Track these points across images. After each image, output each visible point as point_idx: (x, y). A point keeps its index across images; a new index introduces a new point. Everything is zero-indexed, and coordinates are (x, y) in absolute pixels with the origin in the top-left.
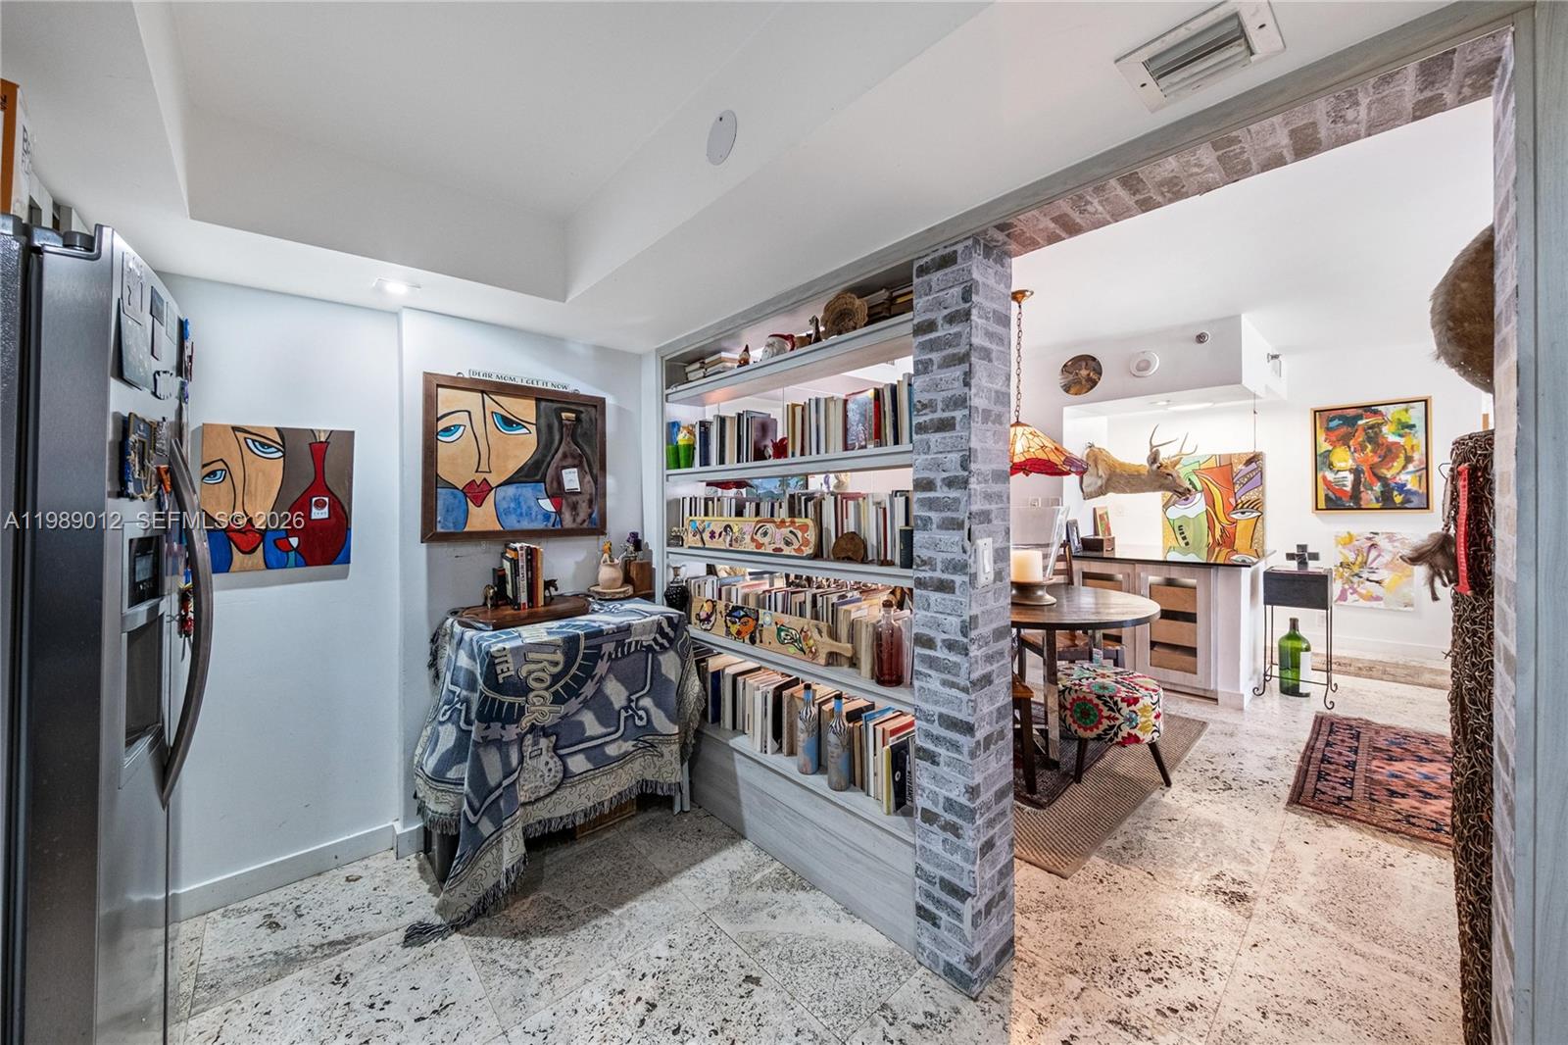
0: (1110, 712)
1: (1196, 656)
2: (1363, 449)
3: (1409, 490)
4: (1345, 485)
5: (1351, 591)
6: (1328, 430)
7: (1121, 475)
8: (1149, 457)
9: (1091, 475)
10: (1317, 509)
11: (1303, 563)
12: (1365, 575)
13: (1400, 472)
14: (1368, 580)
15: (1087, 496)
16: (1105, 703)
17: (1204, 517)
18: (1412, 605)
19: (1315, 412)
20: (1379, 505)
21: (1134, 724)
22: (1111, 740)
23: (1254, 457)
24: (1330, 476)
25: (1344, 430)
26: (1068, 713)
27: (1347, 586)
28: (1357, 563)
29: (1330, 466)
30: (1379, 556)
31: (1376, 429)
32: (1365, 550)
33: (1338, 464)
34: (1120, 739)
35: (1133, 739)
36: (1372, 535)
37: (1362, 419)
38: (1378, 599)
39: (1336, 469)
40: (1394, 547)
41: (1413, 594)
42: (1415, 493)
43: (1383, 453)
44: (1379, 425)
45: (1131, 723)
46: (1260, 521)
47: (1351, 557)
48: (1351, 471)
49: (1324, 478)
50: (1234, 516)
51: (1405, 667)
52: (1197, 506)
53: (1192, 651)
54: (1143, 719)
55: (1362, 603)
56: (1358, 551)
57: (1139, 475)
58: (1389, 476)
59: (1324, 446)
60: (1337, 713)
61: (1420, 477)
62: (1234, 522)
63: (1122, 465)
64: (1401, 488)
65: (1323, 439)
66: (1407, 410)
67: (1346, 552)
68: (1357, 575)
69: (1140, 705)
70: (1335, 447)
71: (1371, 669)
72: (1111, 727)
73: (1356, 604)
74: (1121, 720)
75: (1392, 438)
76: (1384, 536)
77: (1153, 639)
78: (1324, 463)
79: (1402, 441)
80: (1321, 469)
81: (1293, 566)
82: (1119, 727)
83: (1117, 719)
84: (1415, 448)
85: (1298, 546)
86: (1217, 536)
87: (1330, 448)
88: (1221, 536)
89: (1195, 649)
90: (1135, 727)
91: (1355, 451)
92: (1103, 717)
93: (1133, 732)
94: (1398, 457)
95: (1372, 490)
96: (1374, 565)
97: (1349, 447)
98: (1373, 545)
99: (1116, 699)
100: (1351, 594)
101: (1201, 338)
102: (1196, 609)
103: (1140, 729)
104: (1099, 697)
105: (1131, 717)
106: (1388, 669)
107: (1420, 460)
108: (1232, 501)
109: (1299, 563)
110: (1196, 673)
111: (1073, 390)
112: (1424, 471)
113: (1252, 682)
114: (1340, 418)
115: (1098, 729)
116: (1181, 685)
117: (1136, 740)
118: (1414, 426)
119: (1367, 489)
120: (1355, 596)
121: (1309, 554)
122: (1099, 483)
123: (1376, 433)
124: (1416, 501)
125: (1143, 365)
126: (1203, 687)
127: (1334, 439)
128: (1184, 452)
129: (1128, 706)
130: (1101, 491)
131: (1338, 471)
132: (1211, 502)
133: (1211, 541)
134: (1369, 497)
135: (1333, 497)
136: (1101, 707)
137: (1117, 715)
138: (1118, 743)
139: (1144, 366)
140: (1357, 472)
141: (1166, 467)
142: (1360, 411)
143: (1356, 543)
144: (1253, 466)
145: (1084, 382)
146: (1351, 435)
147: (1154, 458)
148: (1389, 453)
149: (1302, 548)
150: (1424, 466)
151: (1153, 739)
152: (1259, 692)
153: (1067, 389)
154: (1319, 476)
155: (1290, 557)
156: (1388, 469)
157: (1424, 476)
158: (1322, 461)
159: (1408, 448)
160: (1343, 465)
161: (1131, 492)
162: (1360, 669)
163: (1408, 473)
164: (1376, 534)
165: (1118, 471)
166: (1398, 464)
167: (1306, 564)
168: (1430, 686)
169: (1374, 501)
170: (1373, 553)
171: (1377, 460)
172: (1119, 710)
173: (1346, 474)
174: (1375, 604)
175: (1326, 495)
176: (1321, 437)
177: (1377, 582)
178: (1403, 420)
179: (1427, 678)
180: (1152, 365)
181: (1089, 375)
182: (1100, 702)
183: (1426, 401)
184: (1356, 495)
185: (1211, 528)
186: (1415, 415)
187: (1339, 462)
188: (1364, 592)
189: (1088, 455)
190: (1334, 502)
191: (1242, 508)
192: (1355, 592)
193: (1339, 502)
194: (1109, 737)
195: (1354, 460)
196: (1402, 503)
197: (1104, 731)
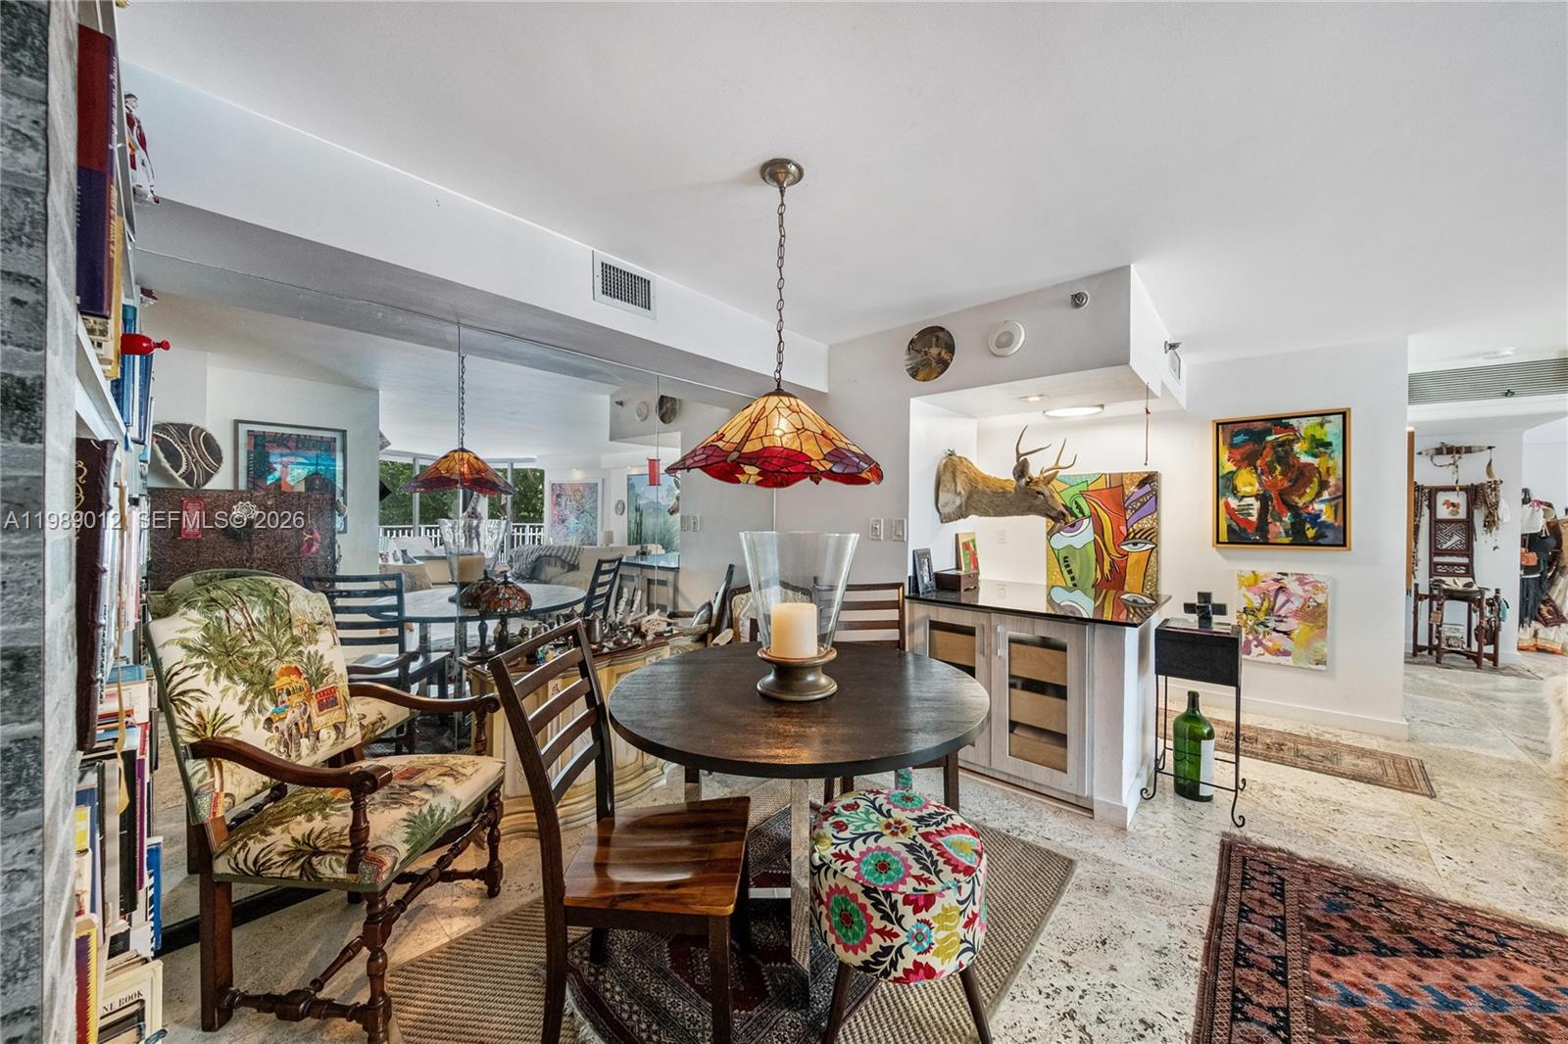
0: (885, 923)
1: (1066, 747)
2: (1272, 471)
3: (1324, 522)
4: (1250, 515)
5: (1255, 643)
6: (1232, 446)
7: (984, 492)
8: (1015, 468)
9: (948, 491)
10: (1218, 542)
11: (1205, 619)
12: (1272, 624)
13: (1314, 499)
14: (1275, 630)
15: (946, 519)
16: (877, 904)
17: (1091, 548)
18: (1325, 663)
19: (1218, 424)
20: (1287, 540)
21: (926, 945)
22: (885, 973)
23: (1146, 478)
24: (1234, 503)
25: (1250, 446)
26: (823, 908)
27: (1251, 637)
28: (1263, 609)
29: (1234, 491)
30: (1287, 601)
31: (1287, 447)
32: (1272, 594)
33: (1244, 489)
34: (900, 973)
35: (921, 971)
36: (1280, 576)
37: (1271, 435)
38: (1286, 653)
39: (1240, 494)
40: (1305, 591)
41: (1325, 650)
42: (1329, 526)
43: (1294, 477)
44: (1290, 443)
45: (919, 942)
46: (1154, 554)
47: (1256, 602)
48: (1257, 497)
49: (1227, 505)
50: (1124, 547)
51: (1321, 744)
52: (1085, 535)
53: (1061, 739)
54: (942, 934)
55: (1268, 657)
56: (1264, 596)
57: (1005, 492)
58: (1300, 505)
59: (1228, 467)
60: (1249, 835)
61: (1336, 506)
62: (1126, 555)
63: (985, 479)
64: (1315, 518)
65: (1227, 457)
66: (1322, 425)
67: (1250, 595)
68: (1262, 623)
69: (936, 910)
70: (1239, 468)
71: (1280, 746)
72: (886, 951)
73: (1261, 659)
74: (903, 938)
75: (1305, 459)
76: (1295, 577)
77: (1014, 719)
78: (1226, 487)
79: (1315, 461)
80: (1224, 495)
81: (1192, 621)
82: (899, 950)
83: (896, 935)
84: (1331, 471)
85: (1200, 594)
86: (1106, 571)
87: (1234, 469)
88: (1110, 571)
89: (1065, 736)
90: (926, 951)
91: (1262, 474)
92: (872, 930)
93: (923, 959)
94: (1312, 482)
95: (1281, 521)
96: (1282, 612)
97: (1256, 469)
98: (1281, 588)
99: (895, 896)
100: (1256, 646)
101: (1077, 300)
102: (1066, 680)
103: (937, 954)
104: (868, 891)
105: (920, 932)
106: (1300, 747)
107: (1336, 486)
108: (1123, 529)
109: (1200, 618)
110: (1066, 772)
111: (920, 376)
112: (1341, 500)
113: (1140, 780)
114: (1246, 432)
115: (865, 950)
116: (1047, 787)
117: (930, 973)
118: (1329, 444)
119: (1275, 520)
120: (1260, 650)
121: (1214, 606)
122: (958, 502)
123: (1286, 452)
124: (1331, 536)
125: (1004, 339)
126: (1075, 792)
127: (1239, 457)
128: (1061, 464)
129: (916, 911)
130: (961, 513)
131: (1243, 497)
132: (1099, 529)
133: (1099, 576)
134: (1278, 529)
135: (1237, 528)
136: (871, 911)
137: (897, 929)
138: (897, 980)
139: (1007, 340)
140: (1263, 498)
141: (1036, 483)
142: (1269, 425)
143: (1263, 585)
144: (1147, 488)
145: (934, 364)
146: (1258, 454)
147: (1021, 470)
148: (1301, 476)
149: (1205, 597)
150: (1340, 493)
151: (961, 965)
152: (1147, 795)
153: (914, 373)
154: (1221, 502)
155: (1189, 608)
156: (1300, 497)
157: (1341, 505)
158: (1225, 484)
159: (1323, 470)
160: (1248, 489)
161: (995, 516)
162: (1268, 747)
163: (1322, 501)
164: (1286, 574)
165: (980, 487)
166: (1310, 491)
167: (1210, 619)
168: (1354, 778)
169: (1283, 534)
170: (1282, 598)
171: (1287, 484)
172: (899, 920)
173: (1251, 501)
174: (1282, 660)
175: (1229, 526)
176: (1224, 455)
177: (1285, 633)
178: (1318, 437)
179: (1347, 762)
180: (1016, 338)
181: (940, 354)
182: (868, 902)
183: (1344, 414)
184: (1262, 526)
185: (1100, 560)
186: (1332, 431)
187: (1245, 486)
188: (1269, 644)
189: (945, 465)
190: (1238, 534)
191: (1133, 538)
192: (1260, 644)
193: (1243, 535)
194: (882, 967)
195: (1261, 483)
196: (1316, 537)
197: (875, 955)
